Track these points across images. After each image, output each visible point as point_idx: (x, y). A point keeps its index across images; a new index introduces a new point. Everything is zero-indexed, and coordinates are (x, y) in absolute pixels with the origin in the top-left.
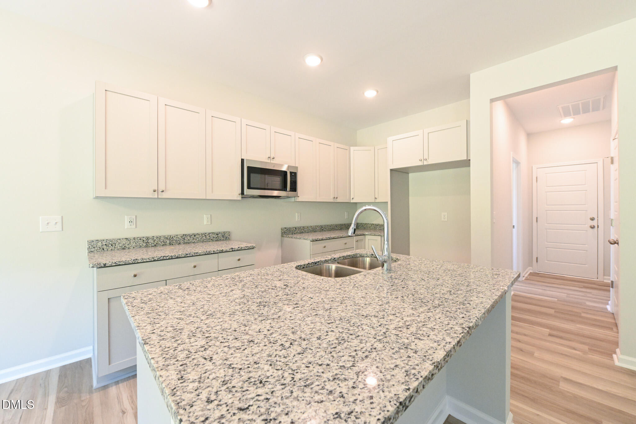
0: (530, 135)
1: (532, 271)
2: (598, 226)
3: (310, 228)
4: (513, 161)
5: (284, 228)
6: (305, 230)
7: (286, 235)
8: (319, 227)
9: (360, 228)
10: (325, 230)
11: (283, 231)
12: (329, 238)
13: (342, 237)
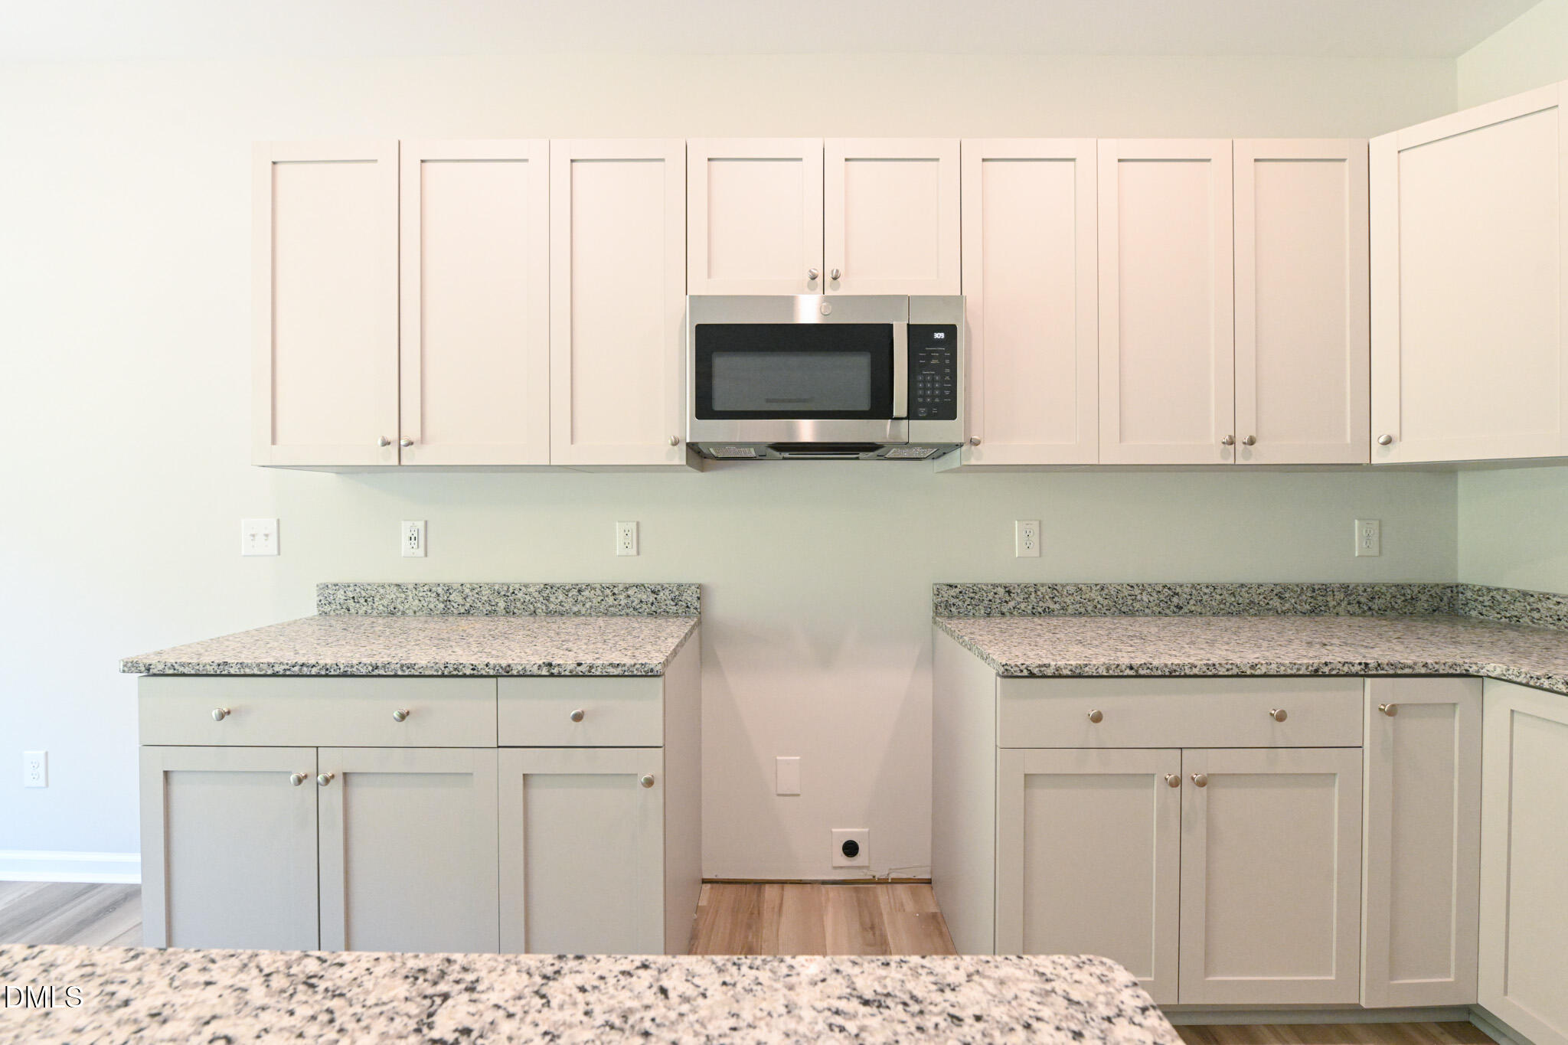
3: (1094, 594)
5: (946, 588)
6: (1067, 600)
7: (951, 617)
8: (1154, 594)
9: (1474, 613)
10: (1193, 608)
11: (940, 600)
12: (1131, 668)
13: (1248, 673)
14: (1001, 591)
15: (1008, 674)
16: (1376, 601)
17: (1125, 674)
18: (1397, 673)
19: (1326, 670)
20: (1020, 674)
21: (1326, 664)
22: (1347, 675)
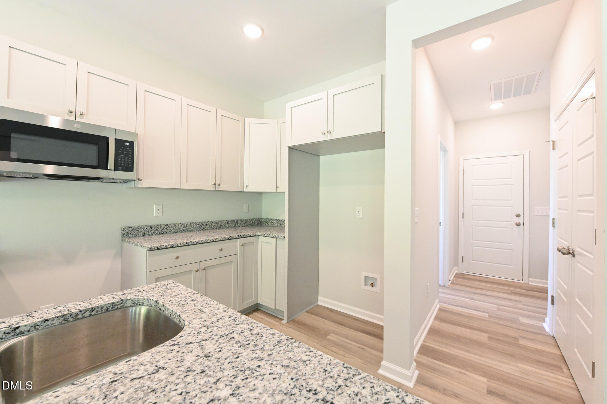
0: (457, 123)
1: (457, 272)
2: (523, 223)
3: (180, 226)
4: (441, 148)
5: (127, 228)
6: (171, 229)
7: (129, 237)
8: (197, 225)
9: (264, 224)
10: (207, 228)
11: (124, 232)
12: (187, 243)
13: (215, 241)
14: (149, 228)
15: (150, 250)
16: (247, 223)
17: (185, 245)
18: (244, 237)
19: (231, 238)
20: (154, 249)
21: (231, 237)
22: (235, 239)
